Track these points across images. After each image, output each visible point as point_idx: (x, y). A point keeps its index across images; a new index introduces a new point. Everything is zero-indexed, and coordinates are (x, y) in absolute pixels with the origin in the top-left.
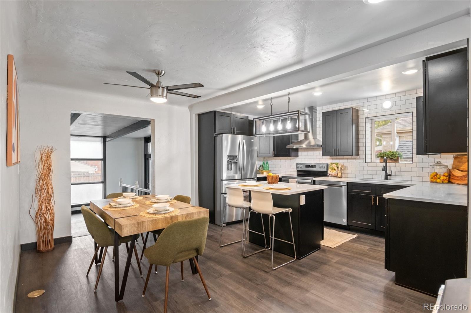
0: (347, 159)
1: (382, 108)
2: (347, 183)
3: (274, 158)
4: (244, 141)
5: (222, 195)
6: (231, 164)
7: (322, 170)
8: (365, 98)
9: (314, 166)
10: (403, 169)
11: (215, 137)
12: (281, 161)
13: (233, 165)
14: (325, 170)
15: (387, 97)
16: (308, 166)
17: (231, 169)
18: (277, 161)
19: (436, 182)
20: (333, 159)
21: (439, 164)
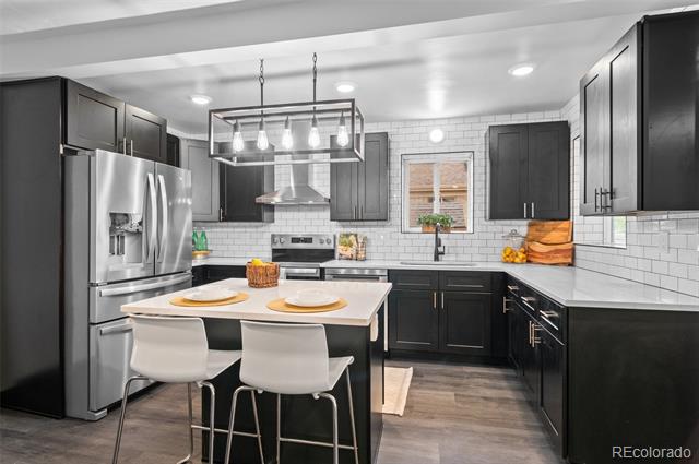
0: (370, 226)
1: (428, 140)
2: (388, 270)
3: (225, 223)
4: (161, 178)
5: (92, 328)
6: (123, 237)
7: (325, 246)
8: (401, 121)
9: (308, 240)
10: (460, 243)
11: (63, 158)
12: (236, 230)
13: (126, 240)
14: (332, 246)
15: (437, 122)
16: (295, 240)
17: (121, 252)
18: (225, 230)
19: (513, 262)
20: (344, 226)
21: (514, 234)
